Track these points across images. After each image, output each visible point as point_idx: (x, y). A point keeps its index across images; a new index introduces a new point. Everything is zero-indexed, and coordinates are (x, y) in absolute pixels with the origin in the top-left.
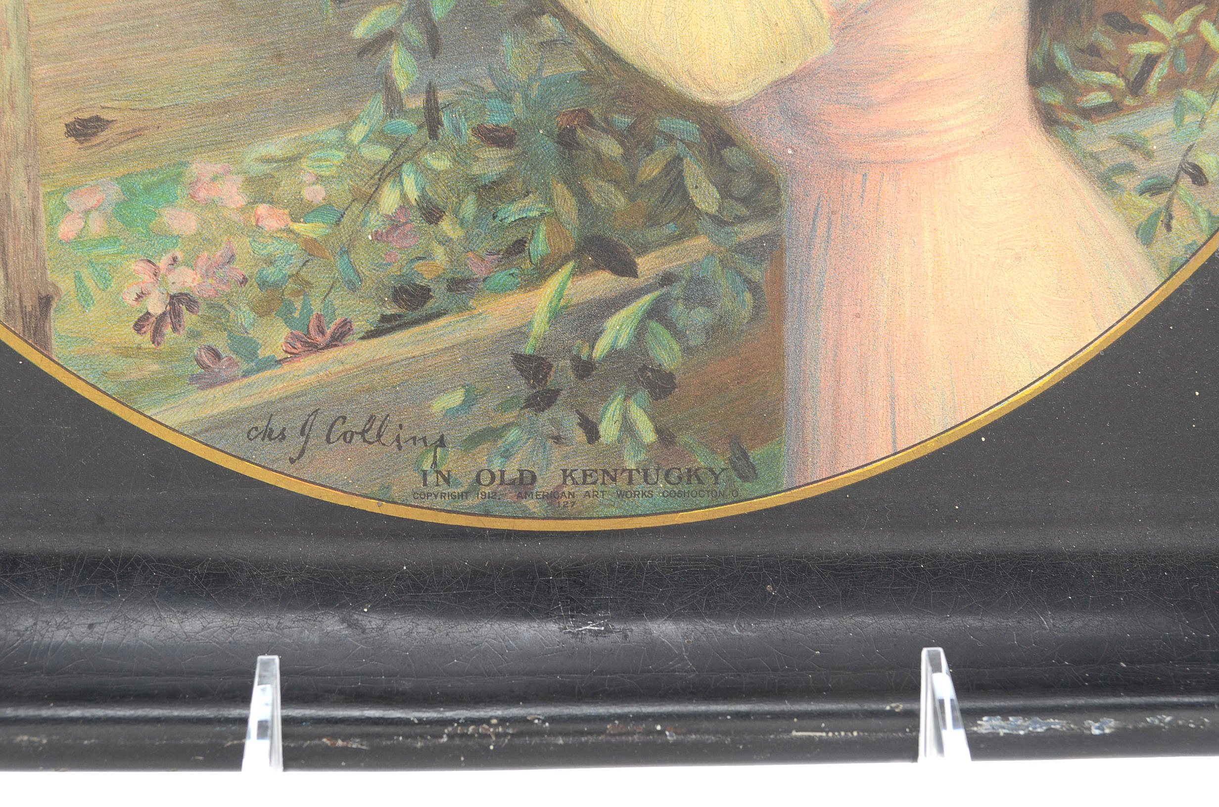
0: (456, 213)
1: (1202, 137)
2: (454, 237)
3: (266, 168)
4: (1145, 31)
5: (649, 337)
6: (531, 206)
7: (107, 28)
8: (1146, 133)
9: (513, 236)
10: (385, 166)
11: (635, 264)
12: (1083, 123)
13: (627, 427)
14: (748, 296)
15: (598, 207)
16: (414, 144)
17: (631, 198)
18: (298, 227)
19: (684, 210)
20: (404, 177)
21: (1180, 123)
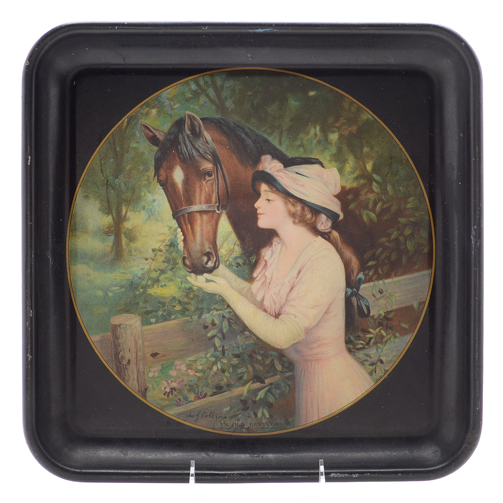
0: (228, 371)
1: (382, 354)
2: (228, 376)
3: (190, 362)
4: (370, 333)
5: (267, 396)
6: (243, 370)
7: (159, 335)
8: (370, 353)
9: (240, 376)
10: (214, 362)
11: (265, 381)
12: (357, 351)
13: (263, 414)
14: (288, 387)
15: (257, 370)
16: (220, 357)
17: (264, 368)
18: (196, 374)
19: (275, 370)
20: (218, 364)
21: (377, 351)
